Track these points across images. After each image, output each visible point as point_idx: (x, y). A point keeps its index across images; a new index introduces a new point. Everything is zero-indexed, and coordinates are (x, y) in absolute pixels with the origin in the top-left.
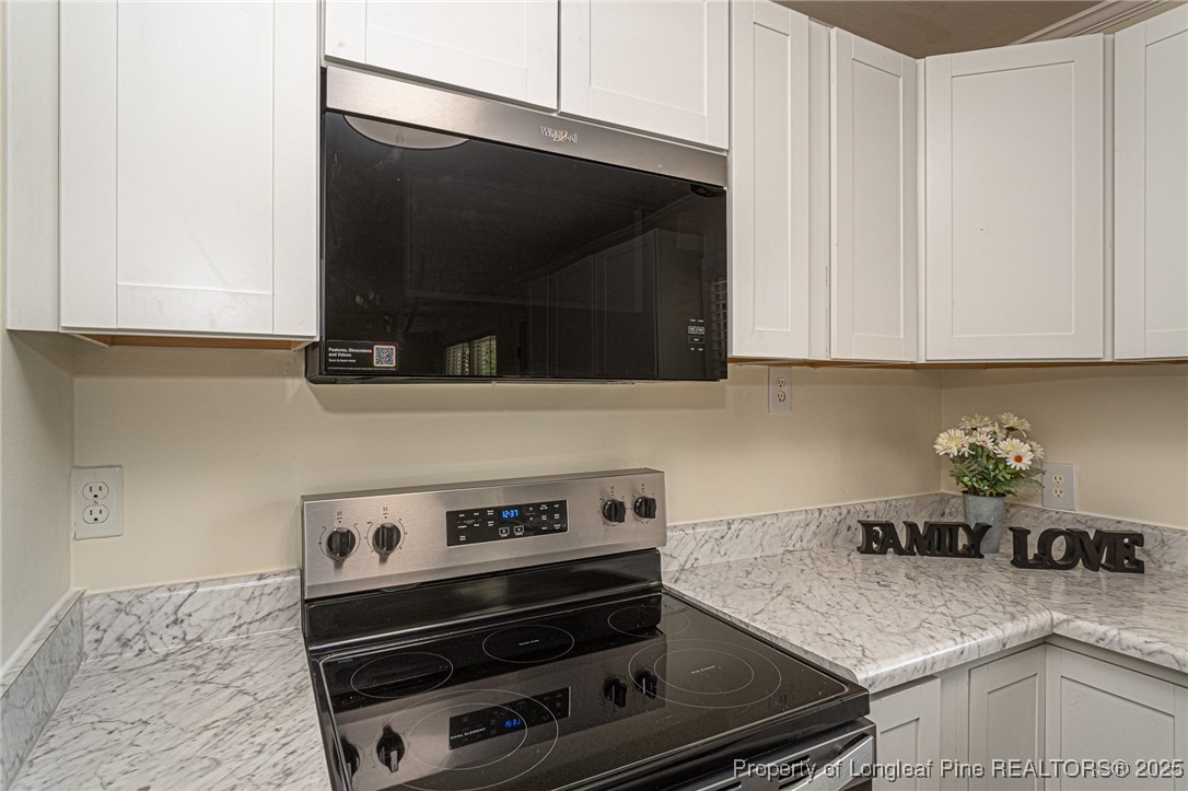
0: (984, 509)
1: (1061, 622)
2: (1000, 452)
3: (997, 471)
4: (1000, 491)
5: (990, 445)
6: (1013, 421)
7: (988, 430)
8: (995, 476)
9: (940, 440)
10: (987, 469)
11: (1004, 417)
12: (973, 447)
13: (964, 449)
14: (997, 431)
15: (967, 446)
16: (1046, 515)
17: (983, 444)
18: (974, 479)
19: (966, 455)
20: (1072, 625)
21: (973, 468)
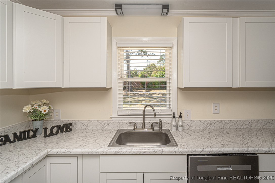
0: (38, 124)
1: (49, 151)
2: (41, 110)
3: (41, 114)
4: (42, 119)
5: (38, 109)
6: (45, 101)
7: (38, 104)
8: (40, 115)
9: (24, 108)
10: (39, 114)
11: (43, 100)
12: (34, 109)
13: (31, 110)
14: (41, 104)
15: (32, 109)
16: (54, 122)
17: (36, 108)
18: (35, 117)
19: (32, 112)
20: (52, 151)
21: (34, 114)
